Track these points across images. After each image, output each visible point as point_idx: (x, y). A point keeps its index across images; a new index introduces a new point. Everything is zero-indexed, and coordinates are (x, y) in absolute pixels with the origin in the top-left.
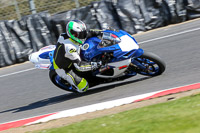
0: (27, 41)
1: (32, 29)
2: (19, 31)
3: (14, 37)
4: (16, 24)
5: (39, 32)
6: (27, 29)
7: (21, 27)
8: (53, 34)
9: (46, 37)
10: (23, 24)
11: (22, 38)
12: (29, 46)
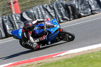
0: (54, 15)
1: (56, 9)
2: (49, 10)
3: (47, 13)
4: (48, 6)
5: (59, 10)
6: (54, 9)
7: (51, 8)
8: (67, 11)
9: (63, 13)
10: (51, 6)
11: (51, 13)
12: (54, 17)
